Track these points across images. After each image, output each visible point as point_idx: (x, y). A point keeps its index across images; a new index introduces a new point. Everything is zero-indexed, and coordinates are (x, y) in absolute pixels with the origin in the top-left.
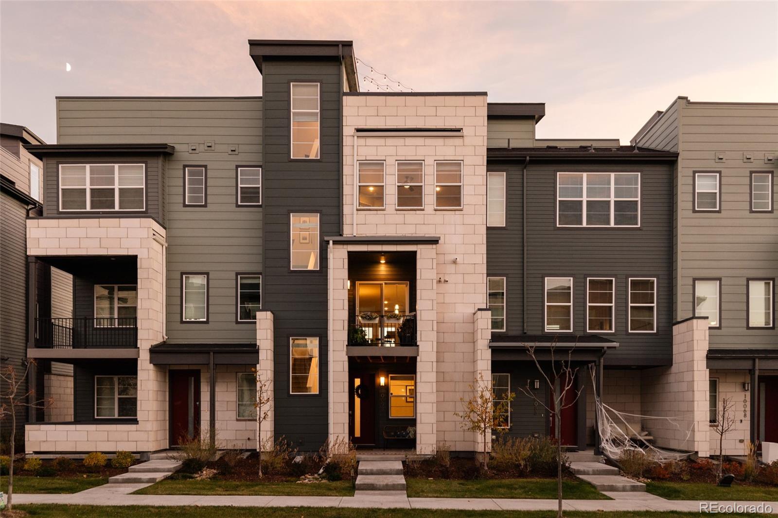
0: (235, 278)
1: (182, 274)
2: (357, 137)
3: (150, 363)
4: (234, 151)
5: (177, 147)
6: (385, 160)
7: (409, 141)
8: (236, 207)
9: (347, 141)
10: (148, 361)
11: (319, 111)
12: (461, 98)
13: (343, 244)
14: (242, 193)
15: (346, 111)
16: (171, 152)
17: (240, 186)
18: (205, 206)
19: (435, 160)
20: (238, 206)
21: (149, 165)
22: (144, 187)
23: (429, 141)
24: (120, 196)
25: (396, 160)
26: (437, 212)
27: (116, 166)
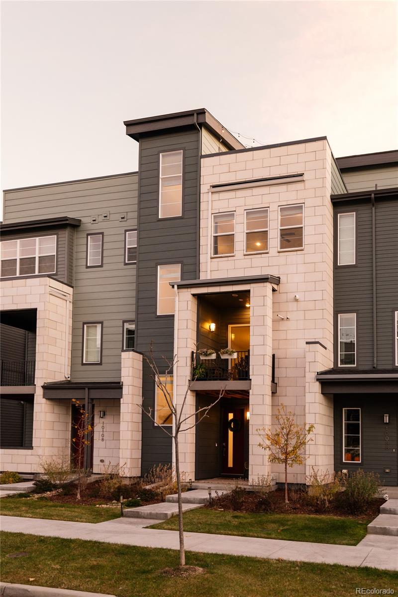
0: (122, 325)
1: (84, 324)
2: (212, 193)
3: (44, 397)
4: (124, 218)
5: (82, 219)
6: (235, 211)
7: (256, 191)
8: (124, 265)
9: (203, 198)
10: (42, 396)
11: (181, 174)
12: (303, 145)
13: (188, 288)
14: (129, 252)
15: (203, 172)
16: (77, 224)
17: (127, 247)
18: (101, 266)
19: (279, 206)
20: (126, 264)
21: (60, 236)
22: (55, 254)
23: (274, 189)
24: (40, 263)
25: (245, 210)
26: (281, 254)
27: (37, 239)
